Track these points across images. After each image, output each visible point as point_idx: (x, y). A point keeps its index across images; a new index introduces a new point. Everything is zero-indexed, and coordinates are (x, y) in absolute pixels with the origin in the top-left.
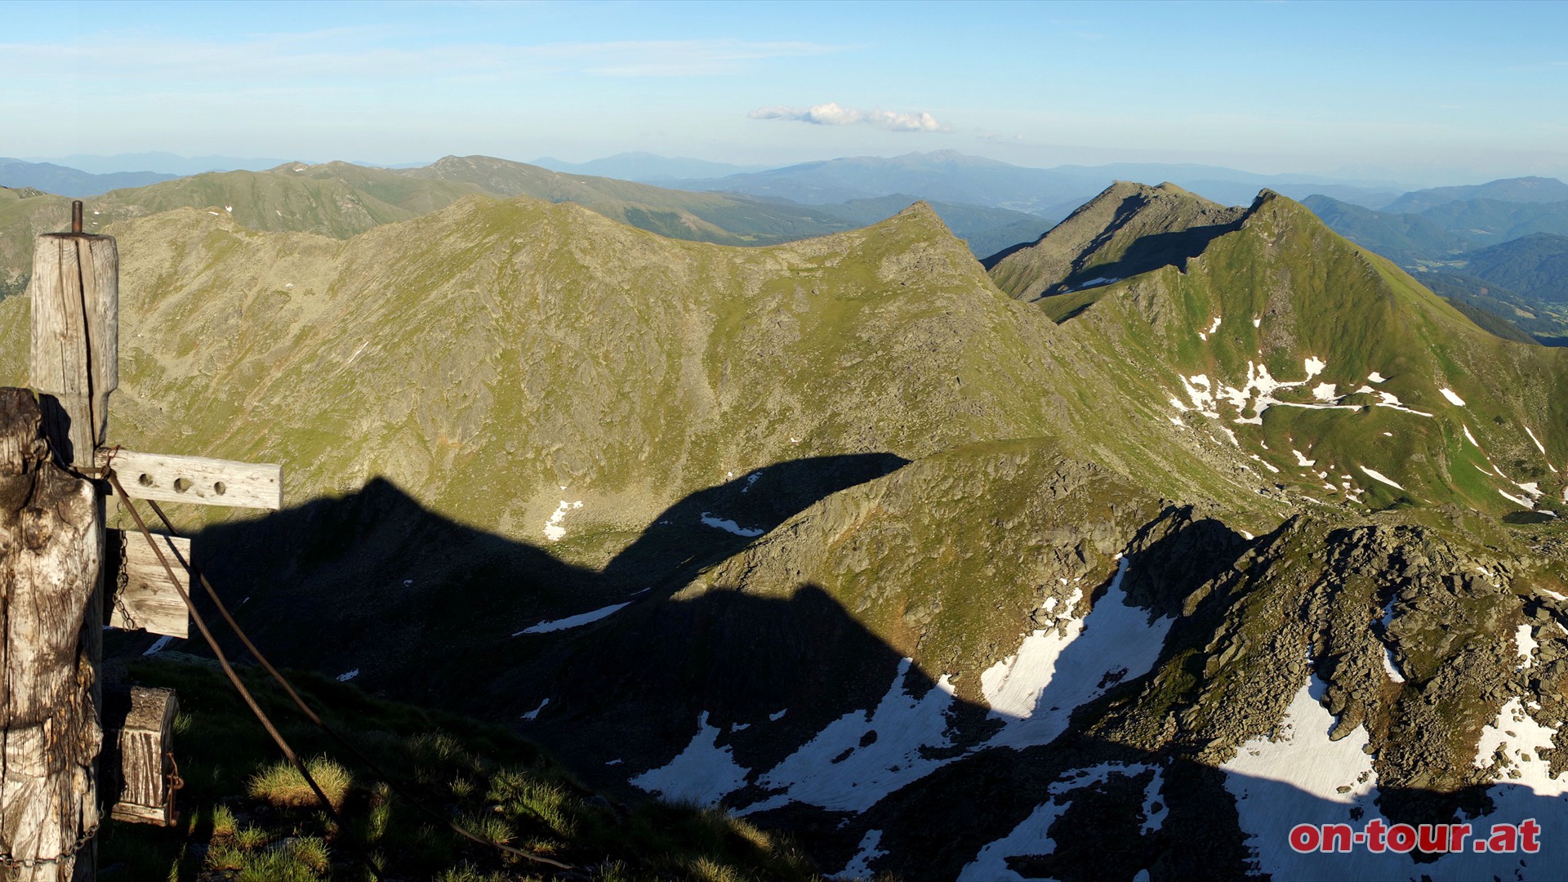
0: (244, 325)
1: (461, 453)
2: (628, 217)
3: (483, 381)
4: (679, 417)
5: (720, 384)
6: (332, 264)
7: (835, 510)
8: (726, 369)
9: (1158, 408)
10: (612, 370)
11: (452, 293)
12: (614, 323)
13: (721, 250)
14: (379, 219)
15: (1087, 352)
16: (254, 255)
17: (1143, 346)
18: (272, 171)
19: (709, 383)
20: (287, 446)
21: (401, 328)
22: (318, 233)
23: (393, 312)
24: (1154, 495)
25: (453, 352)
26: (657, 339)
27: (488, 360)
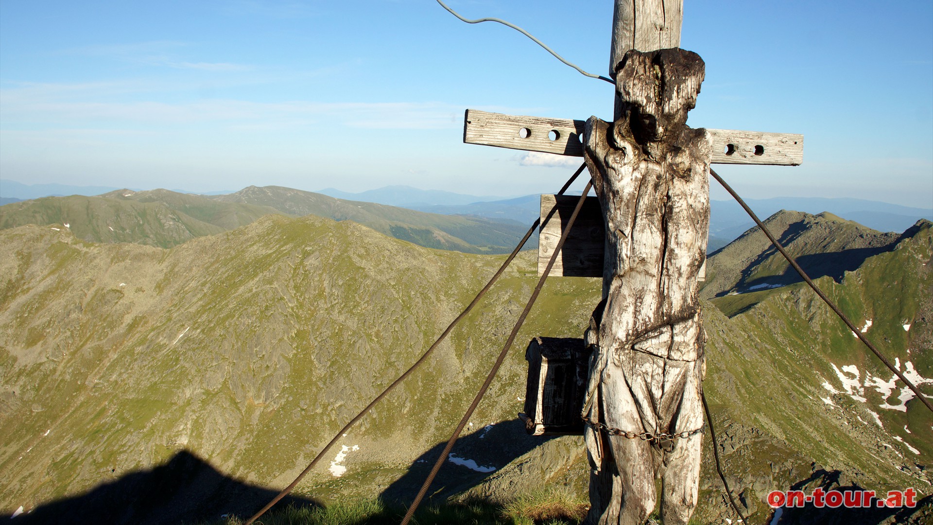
0: (84, 318)
1: (265, 411)
2: (393, 232)
3: (282, 355)
4: (433, 381)
5: (464, 355)
6: (158, 267)
7: (551, 453)
8: (468, 344)
9: (812, 389)
10: (381, 345)
11: (256, 288)
12: (383, 310)
13: (466, 257)
14: (195, 233)
15: (752, 340)
16: (91, 261)
17: (801, 339)
18: (104, 196)
19: (456, 355)
20: (123, 414)
21: (215, 316)
22: (145, 244)
23: (209, 304)
24: (807, 458)
25: (258, 333)
26: (416, 322)
27: (286, 338)
